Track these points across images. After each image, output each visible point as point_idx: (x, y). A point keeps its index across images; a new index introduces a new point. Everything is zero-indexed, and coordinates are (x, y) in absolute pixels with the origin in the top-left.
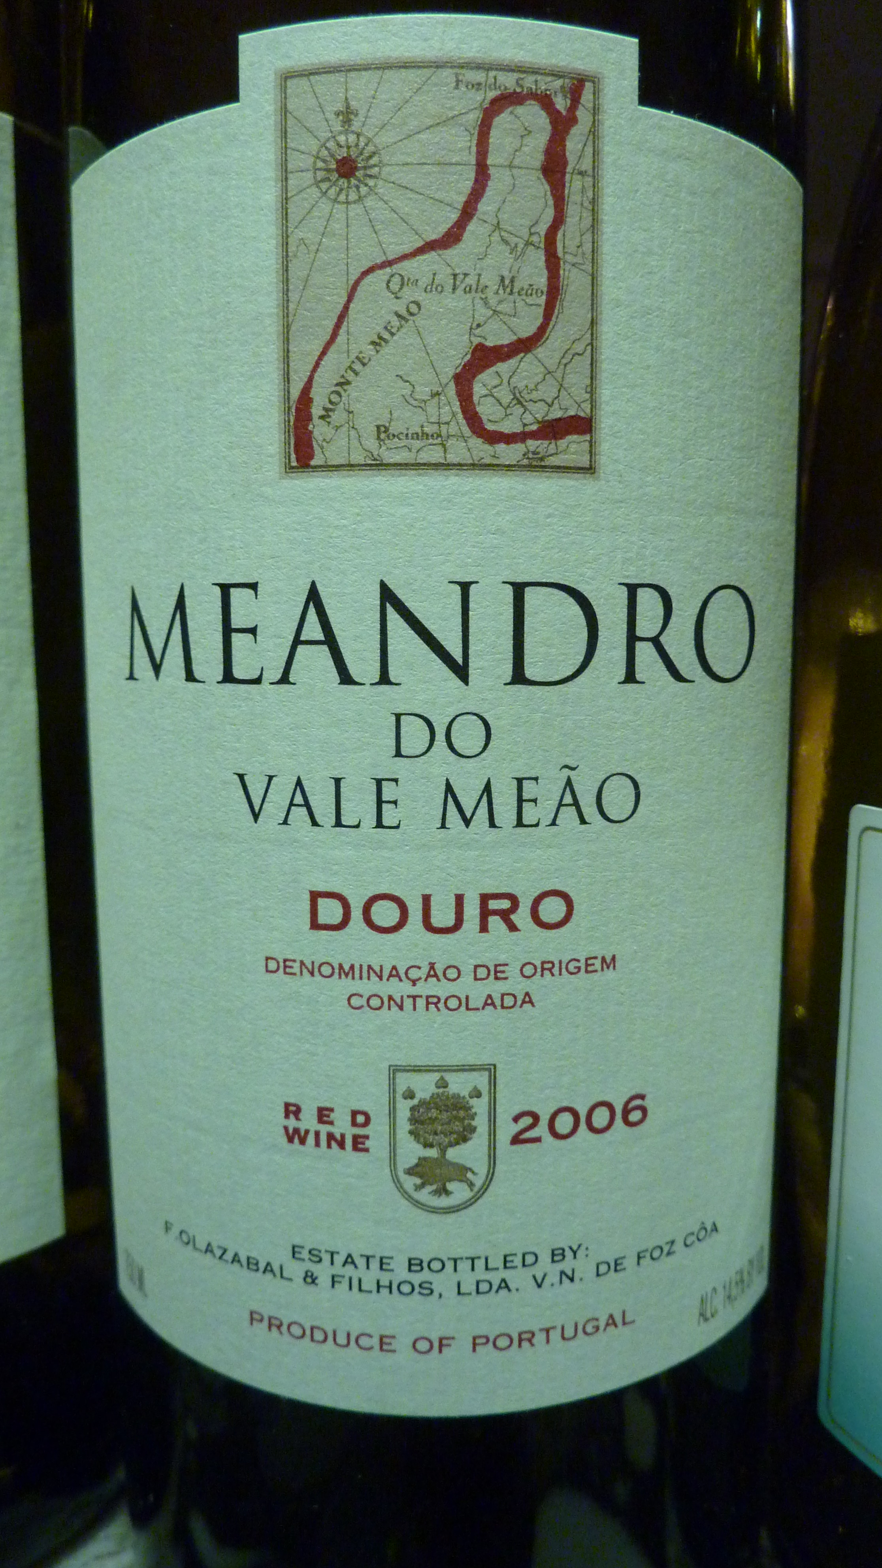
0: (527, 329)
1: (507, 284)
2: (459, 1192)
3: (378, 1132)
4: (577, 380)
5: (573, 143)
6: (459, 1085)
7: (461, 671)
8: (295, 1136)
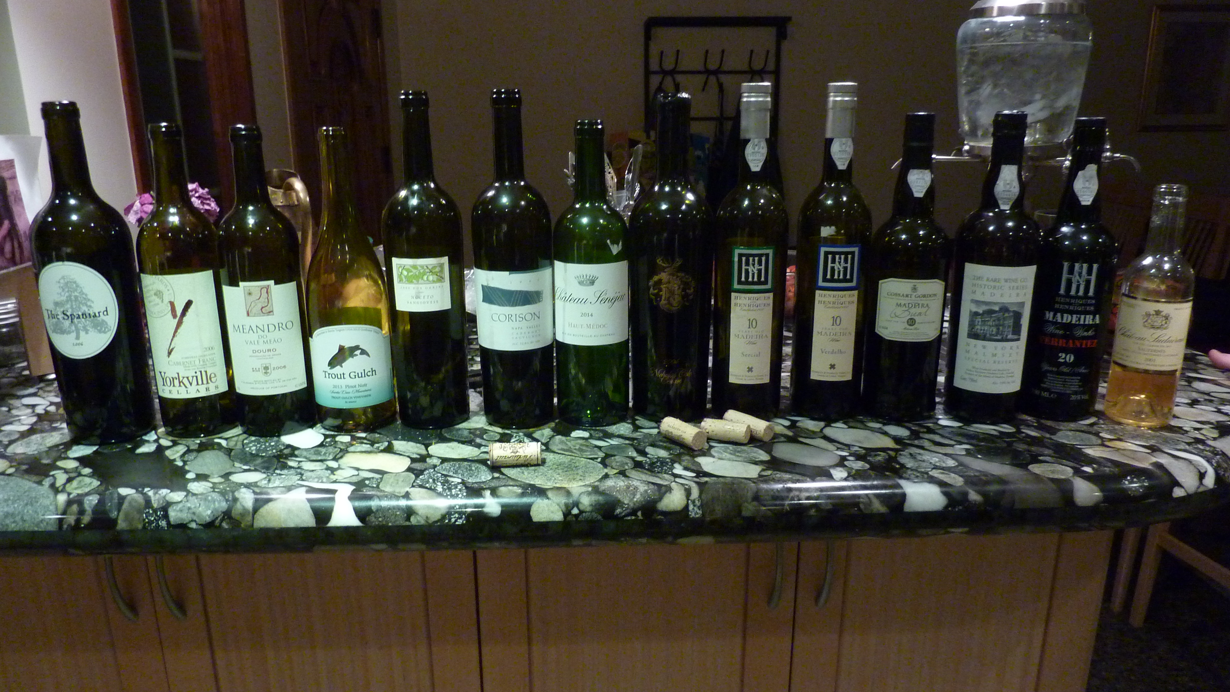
0: (266, 305)
1: (264, 302)
2: (268, 374)
3: (261, 370)
4: (271, 308)
5: (269, 290)
6: (267, 365)
7: (264, 331)
8: (253, 371)
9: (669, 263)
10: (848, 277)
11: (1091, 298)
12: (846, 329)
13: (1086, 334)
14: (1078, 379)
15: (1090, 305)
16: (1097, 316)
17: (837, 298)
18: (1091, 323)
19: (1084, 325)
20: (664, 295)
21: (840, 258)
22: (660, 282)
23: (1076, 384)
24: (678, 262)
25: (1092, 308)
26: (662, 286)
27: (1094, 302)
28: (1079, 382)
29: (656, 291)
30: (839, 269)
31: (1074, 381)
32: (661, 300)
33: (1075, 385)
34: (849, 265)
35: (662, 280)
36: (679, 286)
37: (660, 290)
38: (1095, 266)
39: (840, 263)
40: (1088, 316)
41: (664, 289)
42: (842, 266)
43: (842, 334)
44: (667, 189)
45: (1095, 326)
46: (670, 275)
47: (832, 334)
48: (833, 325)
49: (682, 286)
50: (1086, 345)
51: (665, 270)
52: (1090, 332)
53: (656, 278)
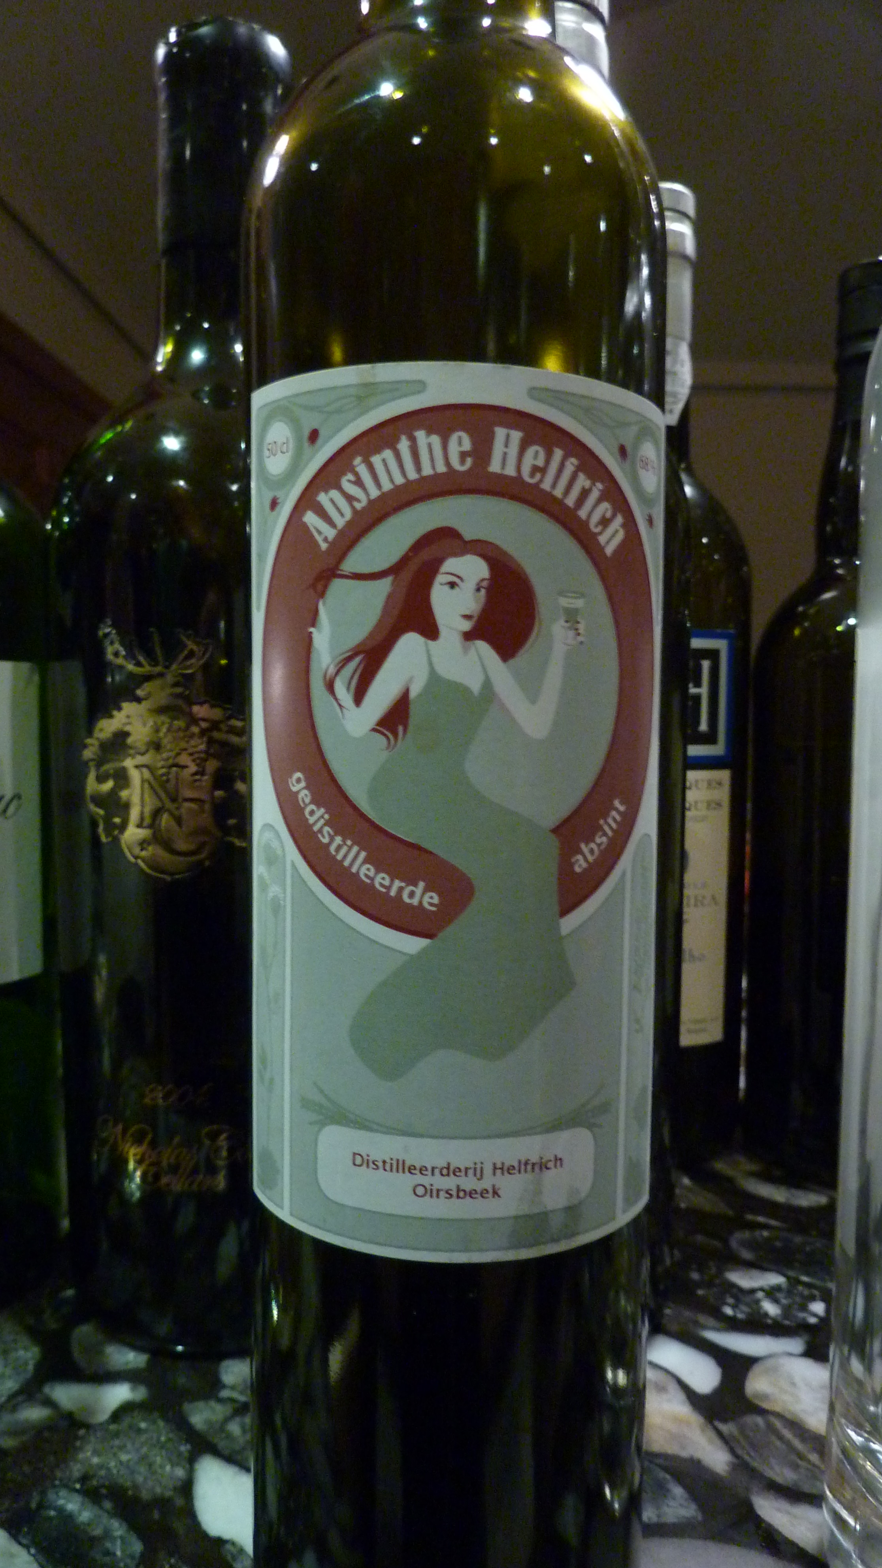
9: (154, 661)
20: (136, 800)
22: (120, 738)
24: (191, 654)
26: (129, 763)
29: (109, 785)
32: (123, 827)
35: (127, 734)
36: (201, 763)
37: (122, 777)
41: (135, 776)
44: (197, 356)
46: (161, 710)
49: (212, 765)
51: (139, 692)
53: (107, 727)
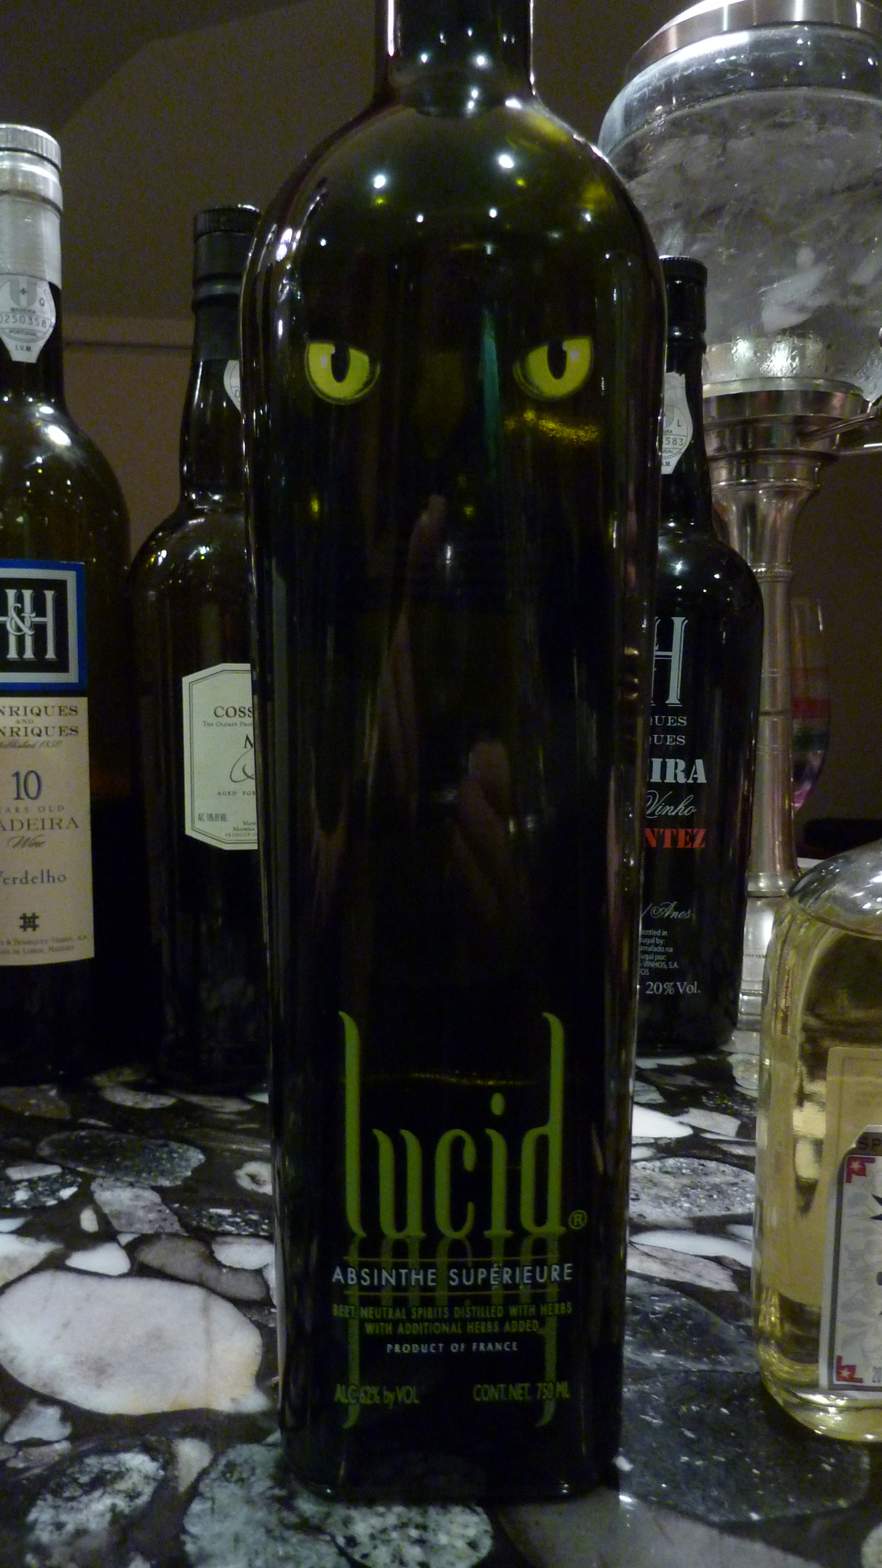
10: (51, 654)
11: (675, 711)
12: (60, 808)
13: (670, 810)
14: (661, 937)
15: (676, 731)
16: (699, 763)
17: (20, 718)
18: (682, 779)
19: (663, 787)
21: (20, 599)
23: (660, 949)
25: (682, 740)
27: (683, 721)
28: (665, 946)
30: (19, 629)
31: (653, 941)
33: (656, 953)
34: (49, 620)
38: (679, 623)
39: (20, 612)
40: (670, 762)
42: (28, 622)
43: (48, 824)
45: (694, 788)
47: (17, 825)
48: (18, 797)
50: (674, 840)
52: (682, 806)
